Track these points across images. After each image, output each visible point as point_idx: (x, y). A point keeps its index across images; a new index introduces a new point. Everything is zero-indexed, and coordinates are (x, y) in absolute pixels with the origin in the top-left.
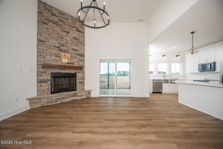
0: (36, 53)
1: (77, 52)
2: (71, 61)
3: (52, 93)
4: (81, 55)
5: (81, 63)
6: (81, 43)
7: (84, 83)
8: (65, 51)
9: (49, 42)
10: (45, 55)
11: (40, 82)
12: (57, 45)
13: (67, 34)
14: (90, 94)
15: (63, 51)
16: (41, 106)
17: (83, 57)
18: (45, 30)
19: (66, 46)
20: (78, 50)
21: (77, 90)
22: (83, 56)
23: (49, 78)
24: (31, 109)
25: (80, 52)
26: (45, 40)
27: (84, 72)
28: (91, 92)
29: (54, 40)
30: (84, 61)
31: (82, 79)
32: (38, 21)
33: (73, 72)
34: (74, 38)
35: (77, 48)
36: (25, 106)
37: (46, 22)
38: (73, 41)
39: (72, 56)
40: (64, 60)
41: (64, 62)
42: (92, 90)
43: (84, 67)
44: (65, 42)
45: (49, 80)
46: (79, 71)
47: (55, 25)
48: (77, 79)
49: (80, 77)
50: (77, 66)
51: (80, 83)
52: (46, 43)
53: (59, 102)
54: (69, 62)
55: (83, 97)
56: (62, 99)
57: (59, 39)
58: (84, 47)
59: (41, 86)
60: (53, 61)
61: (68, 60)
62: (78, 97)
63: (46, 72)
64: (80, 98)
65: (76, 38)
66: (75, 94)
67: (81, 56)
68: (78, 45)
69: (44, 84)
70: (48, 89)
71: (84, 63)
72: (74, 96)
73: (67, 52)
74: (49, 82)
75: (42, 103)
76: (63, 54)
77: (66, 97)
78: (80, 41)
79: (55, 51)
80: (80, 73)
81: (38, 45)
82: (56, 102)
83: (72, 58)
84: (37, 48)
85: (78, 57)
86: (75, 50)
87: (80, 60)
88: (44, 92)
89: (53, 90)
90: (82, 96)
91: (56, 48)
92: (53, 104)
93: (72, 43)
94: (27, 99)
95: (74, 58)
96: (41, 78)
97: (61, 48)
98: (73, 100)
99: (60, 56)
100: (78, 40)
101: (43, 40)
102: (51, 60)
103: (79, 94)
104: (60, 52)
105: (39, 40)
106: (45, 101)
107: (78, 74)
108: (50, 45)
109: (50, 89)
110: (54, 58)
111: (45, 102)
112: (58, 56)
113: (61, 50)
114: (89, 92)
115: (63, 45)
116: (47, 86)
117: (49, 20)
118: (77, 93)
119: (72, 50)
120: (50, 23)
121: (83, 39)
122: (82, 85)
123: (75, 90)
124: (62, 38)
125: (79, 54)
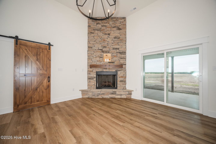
0: (87, 57)
1: (118, 51)
2: (112, 60)
3: (97, 88)
4: (122, 52)
5: (122, 61)
6: (122, 40)
7: (125, 82)
8: (106, 52)
9: (95, 47)
10: (92, 57)
11: (89, 78)
12: (100, 48)
13: (108, 36)
14: (131, 94)
15: (105, 52)
16: (88, 97)
17: (124, 54)
18: (92, 38)
19: (108, 47)
20: (118, 49)
21: (118, 88)
22: (124, 53)
23: (95, 76)
24: (82, 98)
25: (121, 50)
26: (92, 46)
27: (126, 71)
28: (132, 92)
29: (98, 44)
30: (126, 58)
31: (123, 78)
32: (88, 33)
33: (114, 71)
34: (115, 38)
35: (117, 47)
36: (79, 96)
37: (93, 32)
38: (114, 41)
39: (113, 55)
40: (106, 60)
41: (106, 62)
42: (133, 91)
43: (125, 65)
44: (106, 44)
45: (95, 78)
46: (120, 69)
47: (99, 32)
48: (118, 77)
49: (121, 75)
50: (118, 64)
51: (121, 81)
52: (93, 48)
53: (100, 97)
54: (110, 61)
55: (123, 97)
56: (103, 95)
57: (102, 43)
58: (126, 43)
59: (90, 82)
60: (98, 62)
61: (109, 59)
62: (117, 95)
63: (92, 71)
64: (119, 97)
65: (117, 37)
66: (114, 92)
67: (122, 54)
68: (119, 43)
69: (91, 81)
70: (94, 85)
71: (126, 60)
72: (112, 94)
73: (109, 52)
74: (95, 79)
75: (88, 95)
76: (105, 54)
77: (107, 93)
78: (120, 39)
79: (99, 54)
80: (121, 72)
81: (88, 51)
82: (98, 96)
83: (113, 57)
84: (88, 54)
85: (119, 55)
86: (116, 49)
87: (121, 58)
88: (92, 87)
89: (98, 86)
90: (121, 95)
91: (100, 51)
92: (96, 97)
93: (113, 43)
94: (80, 90)
95: (115, 57)
96: (90, 75)
97: (104, 49)
98: (111, 98)
99: (102, 56)
100: (119, 38)
101: (91, 46)
102: (96, 61)
103: (119, 93)
104: (102, 54)
105: (88, 47)
106: (90, 94)
107: (119, 73)
108: (95, 49)
110: (98, 59)
111: (90, 95)
112: (101, 57)
113: (103, 52)
114: (130, 92)
115: (105, 47)
116: (94, 82)
117: (95, 30)
118: (116, 92)
119: (113, 49)
120: (96, 31)
121: (124, 36)
122: (123, 84)
123: (116, 88)
124: (104, 40)
125: (119, 52)
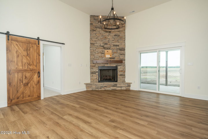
0: (89, 53)
1: (118, 47)
2: (113, 56)
3: (99, 82)
4: (122, 49)
5: (121, 57)
6: (121, 38)
7: (124, 75)
8: (108, 49)
9: (96, 43)
10: (94, 53)
11: (92, 73)
12: (102, 45)
13: (109, 34)
14: (130, 86)
15: (106, 49)
16: (92, 89)
17: (123, 51)
18: (94, 35)
19: (108, 44)
20: (118, 46)
21: (118, 81)
22: (123, 49)
23: (97, 70)
24: (87, 90)
25: (121, 47)
26: (94, 43)
27: (125, 65)
28: (131, 85)
29: (100, 41)
30: (125, 54)
31: (122, 72)
32: (90, 31)
33: (115, 66)
34: (115, 36)
35: (117, 44)
36: (84, 88)
37: (95, 29)
38: (114, 39)
39: (113, 51)
40: (107, 56)
41: (107, 58)
42: (132, 83)
43: (125, 60)
44: (107, 41)
45: (97, 72)
46: (120, 64)
47: (100, 29)
48: (118, 71)
49: (121, 70)
50: (118, 60)
51: (121, 75)
52: (95, 45)
53: (103, 89)
54: (111, 57)
55: (123, 88)
56: (105, 87)
57: (103, 40)
58: (125, 41)
59: (93, 76)
60: (100, 58)
61: (110, 55)
62: (118, 87)
63: (95, 66)
64: (120, 89)
65: (117, 35)
66: (115, 84)
67: (122, 51)
68: (119, 41)
69: (94, 75)
70: (97, 78)
71: (125, 56)
72: (114, 86)
73: (110, 49)
74: (97, 73)
76: (106, 51)
77: (108, 86)
78: (120, 37)
79: (100, 50)
80: (120, 66)
81: (90, 47)
82: (101, 89)
83: (113, 53)
84: (90, 50)
85: (119, 51)
86: (116, 46)
87: (121, 54)
88: (94, 80)
89: (100, 80)
90: (121, 87)
91: (102, 47)
92: (99, 90)
93: (113, 40)
94: (84, 84)
95: (115, 53)
96: (92, 70)
97: (105, 46)
98: (113, 90)
99: (104, 53)
100: (119, 36)
101: (93, 43)
102: (98, 57)
103: (119, 86)
104: (104, 50)
105: (91, 44)
106: (94, 86)
107: (119, 67)
108: (97, 46)
109: (98, 79)
110: (100, 55)
111: (94, 88)
112: (103, 53)
113: (104, 48)
114: (129, 85)
115: (106, 44)
116: (96, 76)
117: (96, 27)
118: (117, 84)
119: (114, 46)
120: (97, 29)
121: (123, 34)
122: (123, 78)
123: (117, 81)
124: (106, 38)
125: (119, 49)
